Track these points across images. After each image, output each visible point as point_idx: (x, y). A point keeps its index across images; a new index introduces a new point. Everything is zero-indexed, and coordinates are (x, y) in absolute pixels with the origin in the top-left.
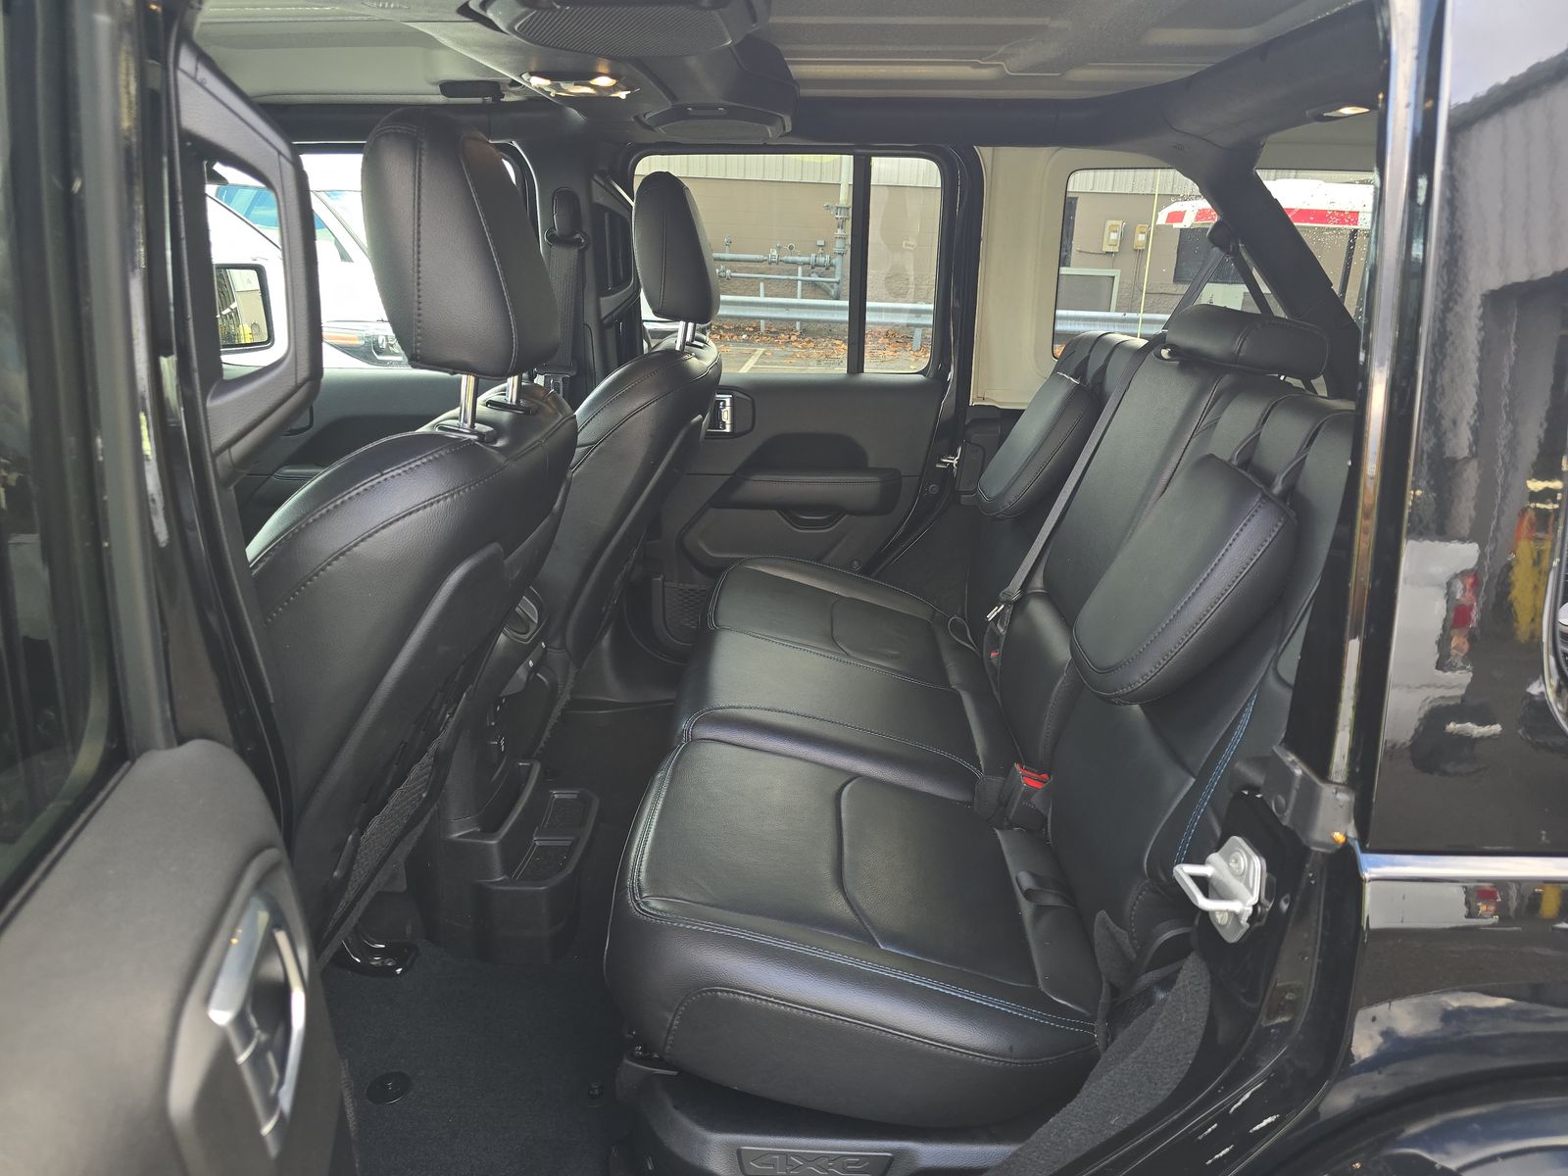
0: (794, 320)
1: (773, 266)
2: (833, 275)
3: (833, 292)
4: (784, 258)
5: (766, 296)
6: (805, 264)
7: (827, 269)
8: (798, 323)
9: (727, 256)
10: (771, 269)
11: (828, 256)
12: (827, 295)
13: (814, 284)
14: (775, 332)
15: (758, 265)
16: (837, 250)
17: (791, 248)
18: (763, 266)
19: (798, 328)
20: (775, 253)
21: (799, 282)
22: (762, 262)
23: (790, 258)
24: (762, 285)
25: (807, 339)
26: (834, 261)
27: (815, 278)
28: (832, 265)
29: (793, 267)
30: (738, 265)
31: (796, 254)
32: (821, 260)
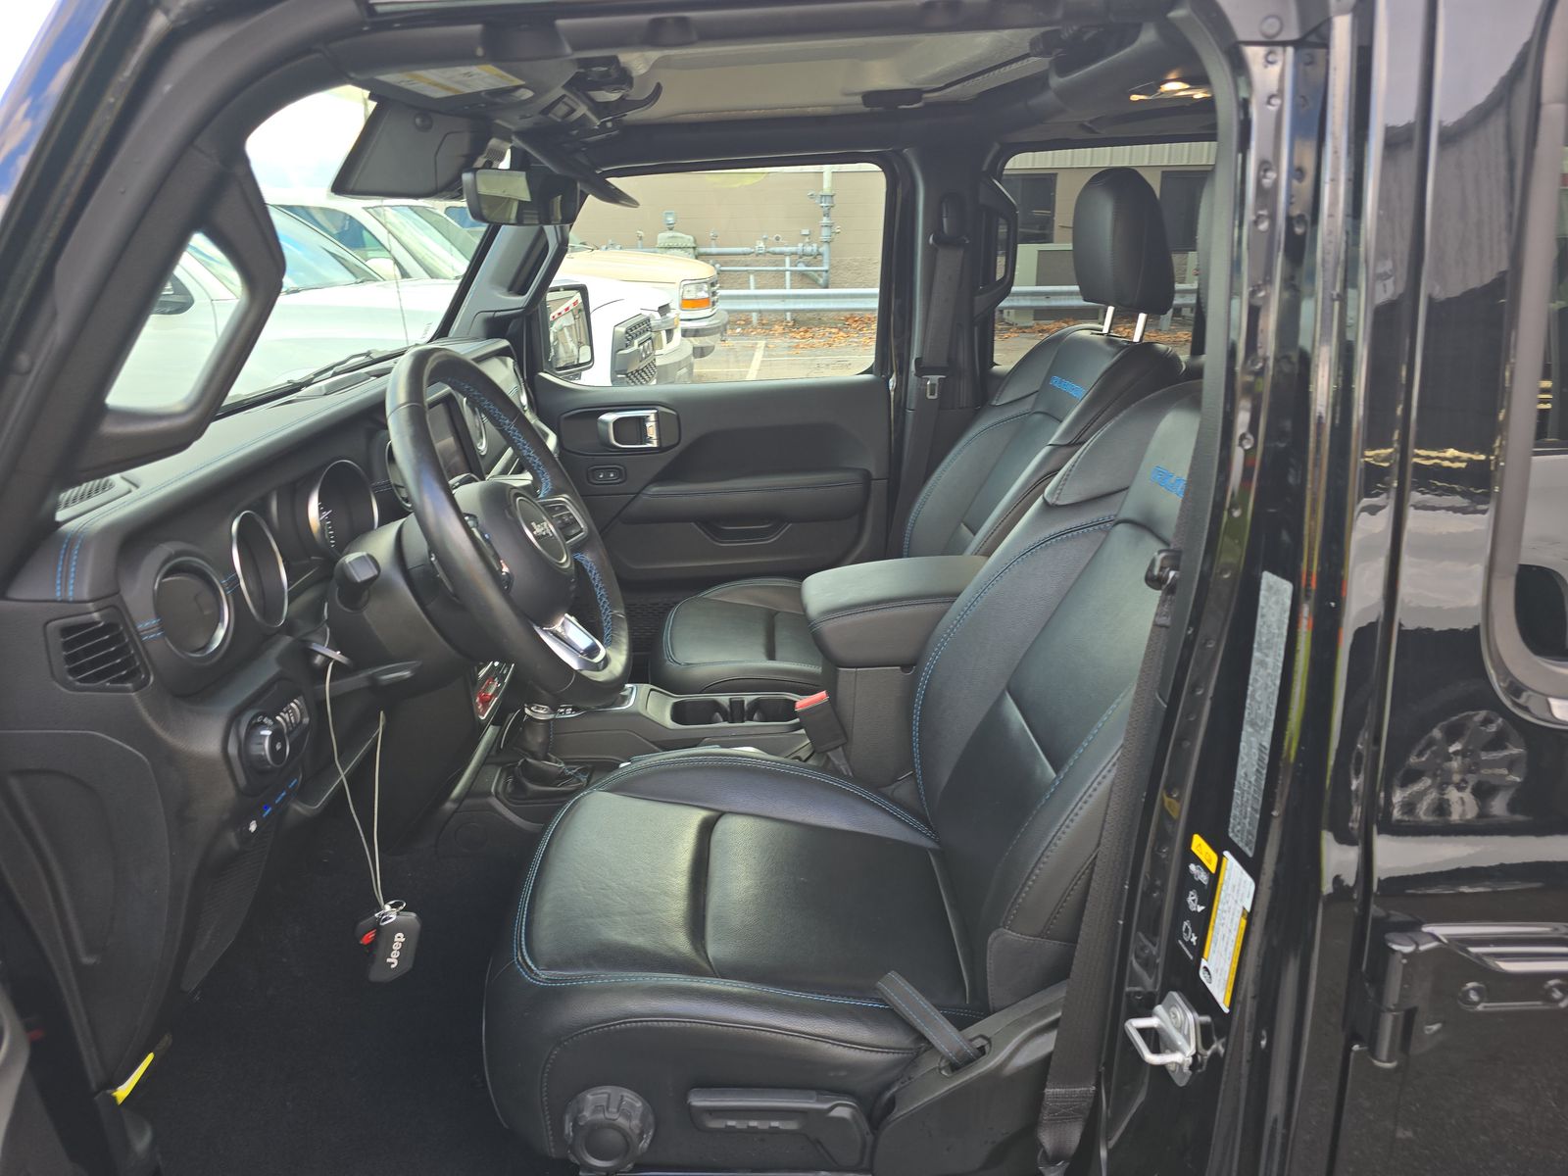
0: (786, 311)
1: (760, 258)
2: (820, 263)
3: (821, 281)
4: (771, 249)
5: (757, 288)
6: (792, 254)
7: (815, 258)
8: (788, 314)
9: (714, 250)
10: (757, 261)
11: (815, 246)
12: (815, 284)
13: (803, 274)
14: (767, 324)
15: (743, 258)
16: (822, 238)
17: (777, 239)
18: (748, 258)
19: (789, 319)
20: (762, 245)
21: (788, 273)
22: (749, 254)
23: (777, 249)
24: (752, 277)
25: (801, 329)
26: (821, 250)
27: (801, 267)
28: (820, 254)
29: (779, 257)
30: (727, 258)
31: (783, 245)
32: (808, 249)
